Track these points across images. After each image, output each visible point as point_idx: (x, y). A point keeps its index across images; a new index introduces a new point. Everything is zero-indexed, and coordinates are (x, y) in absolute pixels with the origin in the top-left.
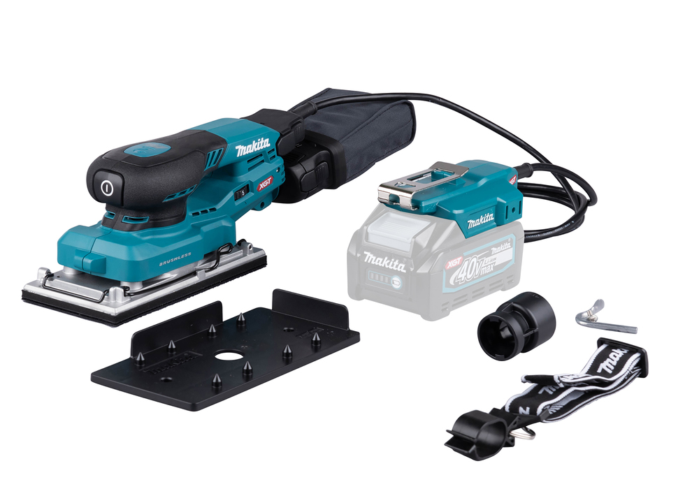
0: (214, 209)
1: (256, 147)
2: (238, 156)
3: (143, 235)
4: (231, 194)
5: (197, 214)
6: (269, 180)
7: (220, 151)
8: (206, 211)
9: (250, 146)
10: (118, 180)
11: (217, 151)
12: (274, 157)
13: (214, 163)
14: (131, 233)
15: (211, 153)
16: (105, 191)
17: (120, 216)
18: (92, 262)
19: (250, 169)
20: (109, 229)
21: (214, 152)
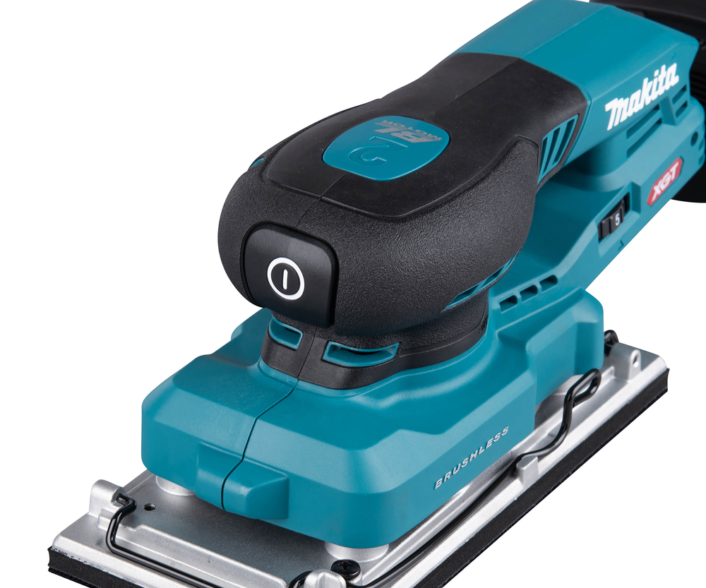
0: (552, 280)
1: (650, 93)
2: (610, 127)
3: (381, 395)
4: (592, 230)
5: (512, 300)
6: (673, 170)
7: (570, 124)
8: (532, 290)
9: (635, 96)
10: (319, 257)
11: (563, 126)
12: (685, 105)
13: (556, 160)
14: (350, 393)
15: (550, 136)
16: (280, 287)
17: (319, 341)
18: (251, 495)
19: (631, 151)
20: (288, 379)
21: (556, 133)
